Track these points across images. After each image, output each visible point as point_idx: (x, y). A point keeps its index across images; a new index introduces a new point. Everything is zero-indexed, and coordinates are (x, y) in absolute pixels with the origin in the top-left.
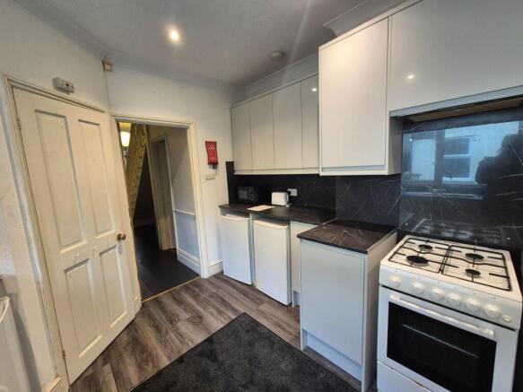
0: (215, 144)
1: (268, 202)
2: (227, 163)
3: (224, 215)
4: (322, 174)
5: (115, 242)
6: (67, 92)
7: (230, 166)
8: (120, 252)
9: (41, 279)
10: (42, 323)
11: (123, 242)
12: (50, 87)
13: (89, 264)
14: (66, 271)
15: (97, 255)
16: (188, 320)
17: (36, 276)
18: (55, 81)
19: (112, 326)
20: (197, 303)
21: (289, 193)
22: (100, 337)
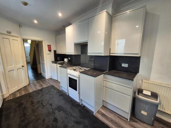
0: (50, 46)
1: (63, 60)
2: (54, 51)
3: (52, 63)
4: (67, 54)
5: (22, 67)
6: (10, 33)
7: (55, 51)
8: (23, 70)
9: (3, 72)
10: (3, 81)
11: (23, 67)
12: (6, 33)
13: (14, 71)
14: (9, 71)
15: (16, 69)
16: (39, 86)
17: (2, 71)
18: (7, 31)
19: (20, 86)
20: (43, 83)
21: (68, 59)
22: (17, 87)
